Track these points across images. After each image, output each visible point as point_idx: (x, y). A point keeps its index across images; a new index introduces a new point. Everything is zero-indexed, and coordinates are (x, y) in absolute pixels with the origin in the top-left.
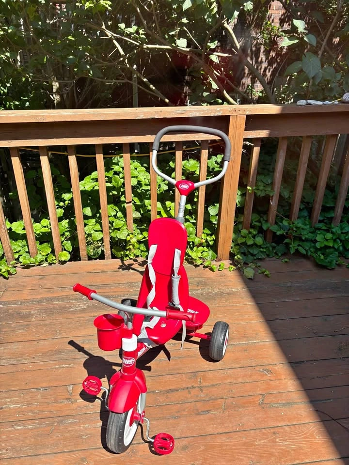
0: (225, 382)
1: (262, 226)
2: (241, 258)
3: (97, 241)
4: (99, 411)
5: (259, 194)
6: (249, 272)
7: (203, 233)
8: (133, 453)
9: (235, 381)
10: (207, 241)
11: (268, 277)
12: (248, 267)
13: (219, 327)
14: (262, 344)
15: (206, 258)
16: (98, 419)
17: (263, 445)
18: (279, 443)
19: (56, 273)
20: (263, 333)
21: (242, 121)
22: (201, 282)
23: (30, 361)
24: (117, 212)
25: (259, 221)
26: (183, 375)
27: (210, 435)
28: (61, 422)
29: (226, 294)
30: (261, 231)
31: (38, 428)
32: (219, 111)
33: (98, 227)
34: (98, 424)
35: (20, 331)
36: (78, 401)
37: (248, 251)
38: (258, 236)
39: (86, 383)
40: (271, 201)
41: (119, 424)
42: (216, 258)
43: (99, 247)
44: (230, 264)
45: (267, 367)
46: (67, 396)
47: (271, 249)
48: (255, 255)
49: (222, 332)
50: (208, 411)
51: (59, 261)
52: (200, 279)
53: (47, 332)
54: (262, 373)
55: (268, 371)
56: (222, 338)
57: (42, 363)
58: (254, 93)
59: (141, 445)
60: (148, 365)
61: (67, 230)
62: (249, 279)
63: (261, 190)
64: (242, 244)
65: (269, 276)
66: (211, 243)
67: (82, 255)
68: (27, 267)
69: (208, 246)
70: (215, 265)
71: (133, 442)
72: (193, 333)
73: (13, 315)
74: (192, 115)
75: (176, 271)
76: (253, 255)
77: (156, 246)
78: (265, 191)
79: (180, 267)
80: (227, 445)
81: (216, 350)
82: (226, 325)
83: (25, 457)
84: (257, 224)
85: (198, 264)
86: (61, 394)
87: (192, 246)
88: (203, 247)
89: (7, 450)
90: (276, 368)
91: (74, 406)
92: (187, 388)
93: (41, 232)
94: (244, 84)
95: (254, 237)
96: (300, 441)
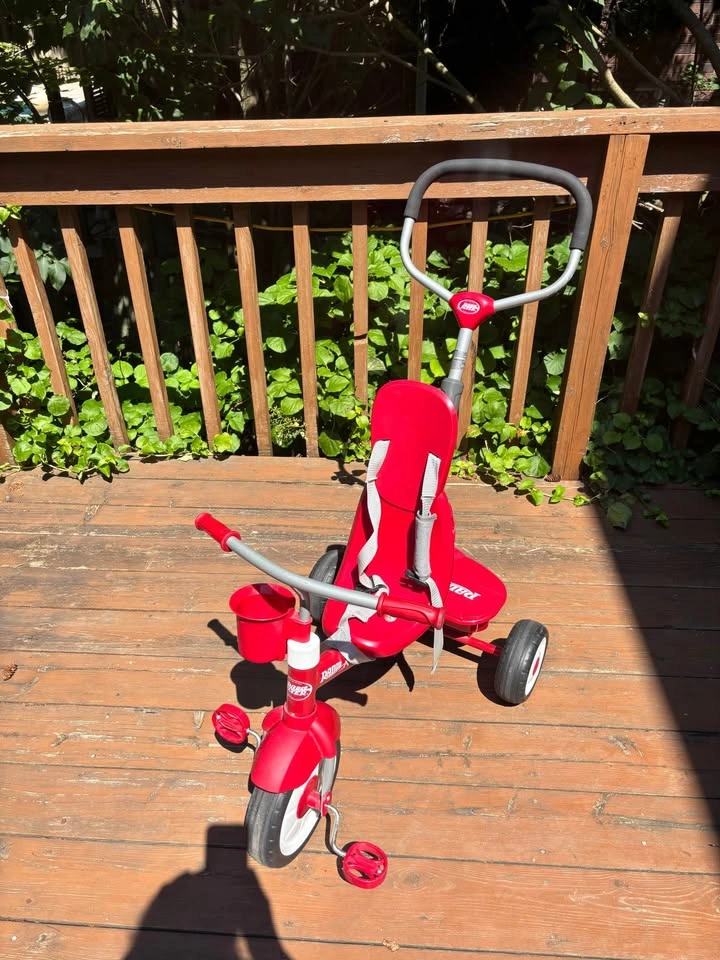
0: (521, 753)
1: (666, 409)
2: (604, 478)
3: (291, 417)
4: (249, 773)
5: (668, 330)
6: (620, 513)
7: (525, 415)
8: (302, 869)
9: (545, 754)
10: (531, 435)
11: (664, 527)
12: (620, 501)
13: (522, 634)
14: (623, 678)
15: (526, 471)
16: (244, 789)
17: (588, 905)
18: (625, 906)
19: (207, 478)
20: (629, 654)
21: (639, 150)
22: (505, 524)
23: (131, 651)
24: (336, 357)
25: (661, 396)
26: (433, 723)
27: (469, 861)
28: (171, 782)
29: (558, 557)
30: (662, 419)
31: (127, 787)
32: (582, 124)
33: (294, 387)
34: (243, 798)
35: (119, 589)
36: (210, 745)
37: (626, 465)
38: (653, 432)
39: (218, 717)
40: (694, 350)
41: (269, 815)
42: (549, 473)
43: (294, 430)
44: (579, 490)
45: (626, 734)
46: (191, 733)
47: (682, 462)
48: (641, 475)
49: (527, 645)
50: (474, 809)
51: (214, 452)
52: (506, 518)
53: (172, 596)
54: (612, 745)
55: (625, 741)
56: (527, 658)
57: (153, 658)
58: (699, 83)
59: (321, 858)
60: (362, 691)
61: (236, 389)
62: (617, 528)
63: (673, 324)
64: (613, 446)
65: (667, 524)
66: (539, 439)
67: (261, 444)
68: (150, 459)
69: (533, 445)
70: (542, 489)
71: (306, 848)
72: (466, 637)
73: (111, 554)
74: (514, 133)
75: (427, 504)
76: (634, 473)
77: (387, 443)
78: (684, 324)
79: (437, 494)
80: (505, 891)
81: (509, 682)
82: (538, 631)
83: (96, 840)
84: (656, 402)
85: (503, 484)
86: (180, 726)
87: (495, 442)
88: (521, 447)
89: (64, 821)
90: (648, 738)
91: (201, 753)
92: (438, 753)
93: (190, 389)
94: (679, 62)
95: (645, 431)
96: (674, 912)
